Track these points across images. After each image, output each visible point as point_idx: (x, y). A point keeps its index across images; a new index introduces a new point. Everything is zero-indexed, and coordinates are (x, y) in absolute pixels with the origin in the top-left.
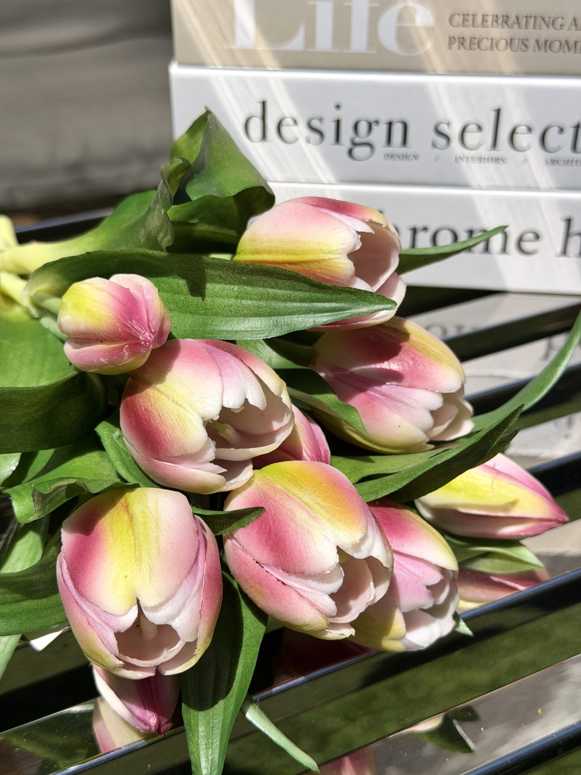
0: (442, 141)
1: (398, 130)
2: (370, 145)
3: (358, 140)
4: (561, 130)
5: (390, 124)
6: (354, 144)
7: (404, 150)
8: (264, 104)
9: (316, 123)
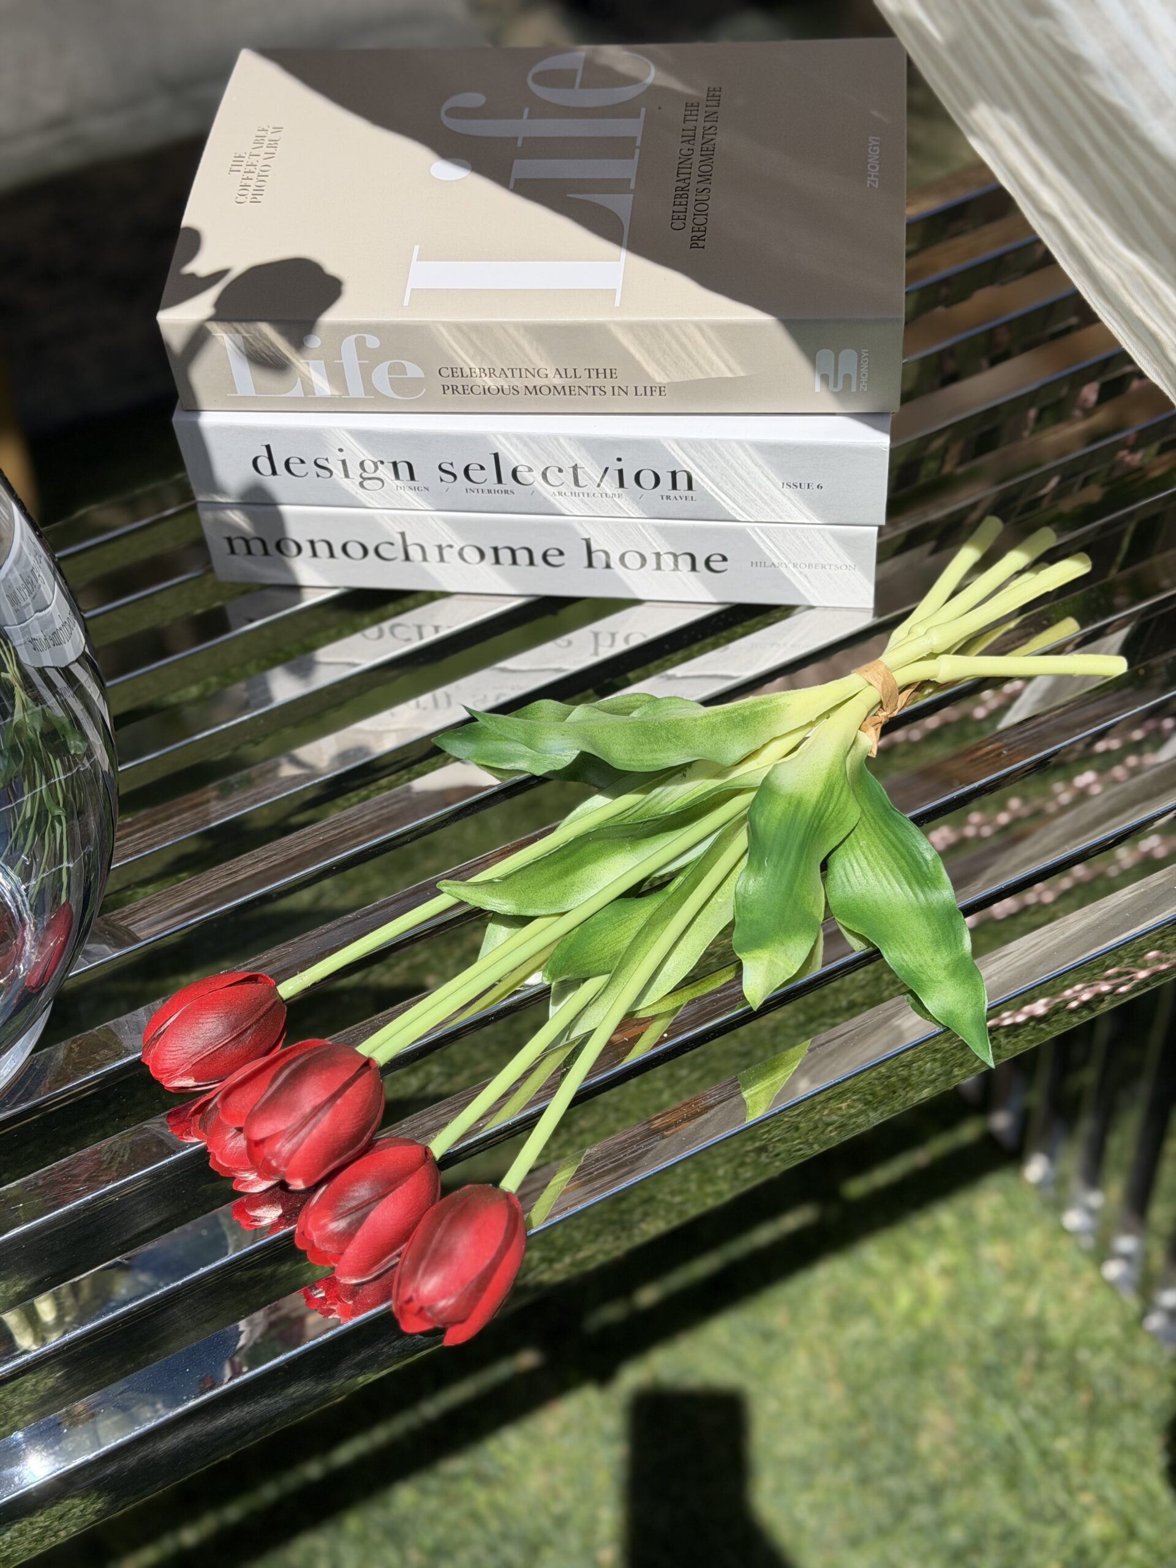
0: (448, 477)
1: (403, 468)
2: (379, 479)
3: (365, 475)
4: (560, 470)
5: (395, 464)
6: (364, 479)
7: (413, 483)
8: (268, 447)
9: (322, 463)
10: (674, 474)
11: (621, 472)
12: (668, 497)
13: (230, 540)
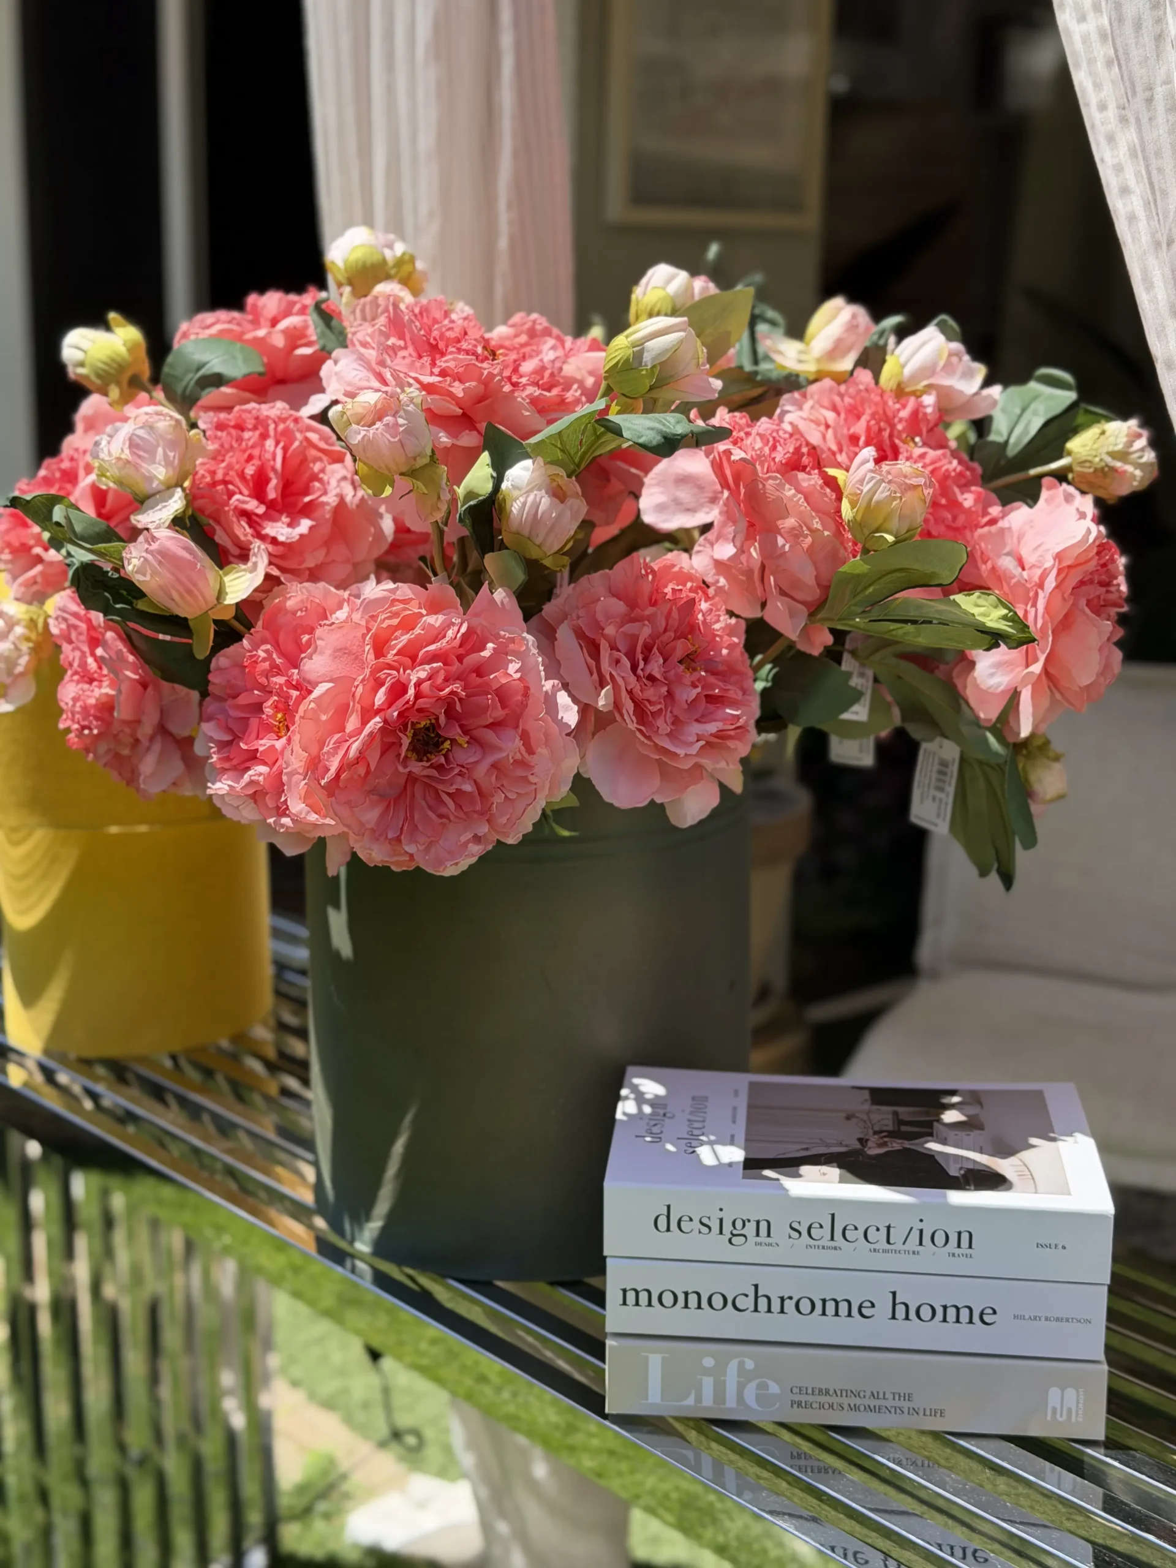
0: (795, 1235)
1: (763, 1226)
2: (744, 1236)
3: (735, 1232)
4: (878, 1229)
5: (758, 1222)
6: (733, 1235)
7: (769, 1240)
8: (669, 1207)
9: (705, 1221)
10: (959, 1233)
11: (921, 1231)
12: (954, 1255)
13: (625, 1291)
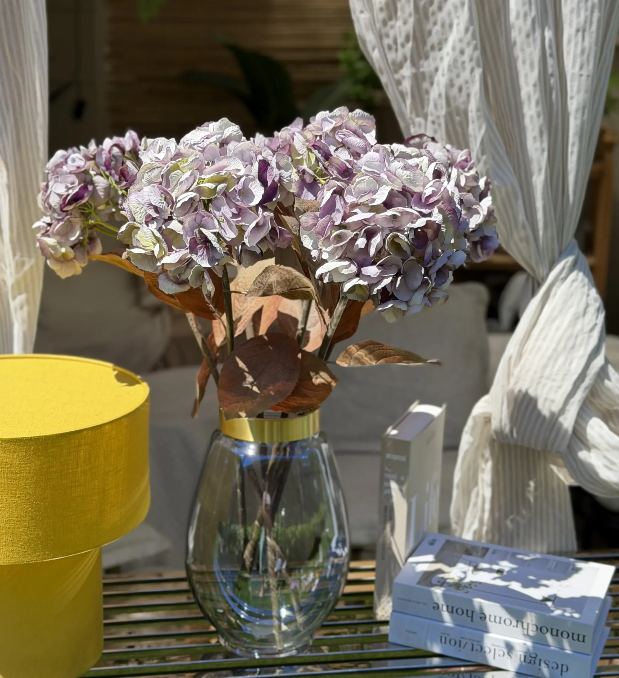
2: (531, 657)
3: (534, 659)
4: (477, 650)
6: (535, 658)
8: (561, 674)
11: (460, 646)
13: (583, 641)
